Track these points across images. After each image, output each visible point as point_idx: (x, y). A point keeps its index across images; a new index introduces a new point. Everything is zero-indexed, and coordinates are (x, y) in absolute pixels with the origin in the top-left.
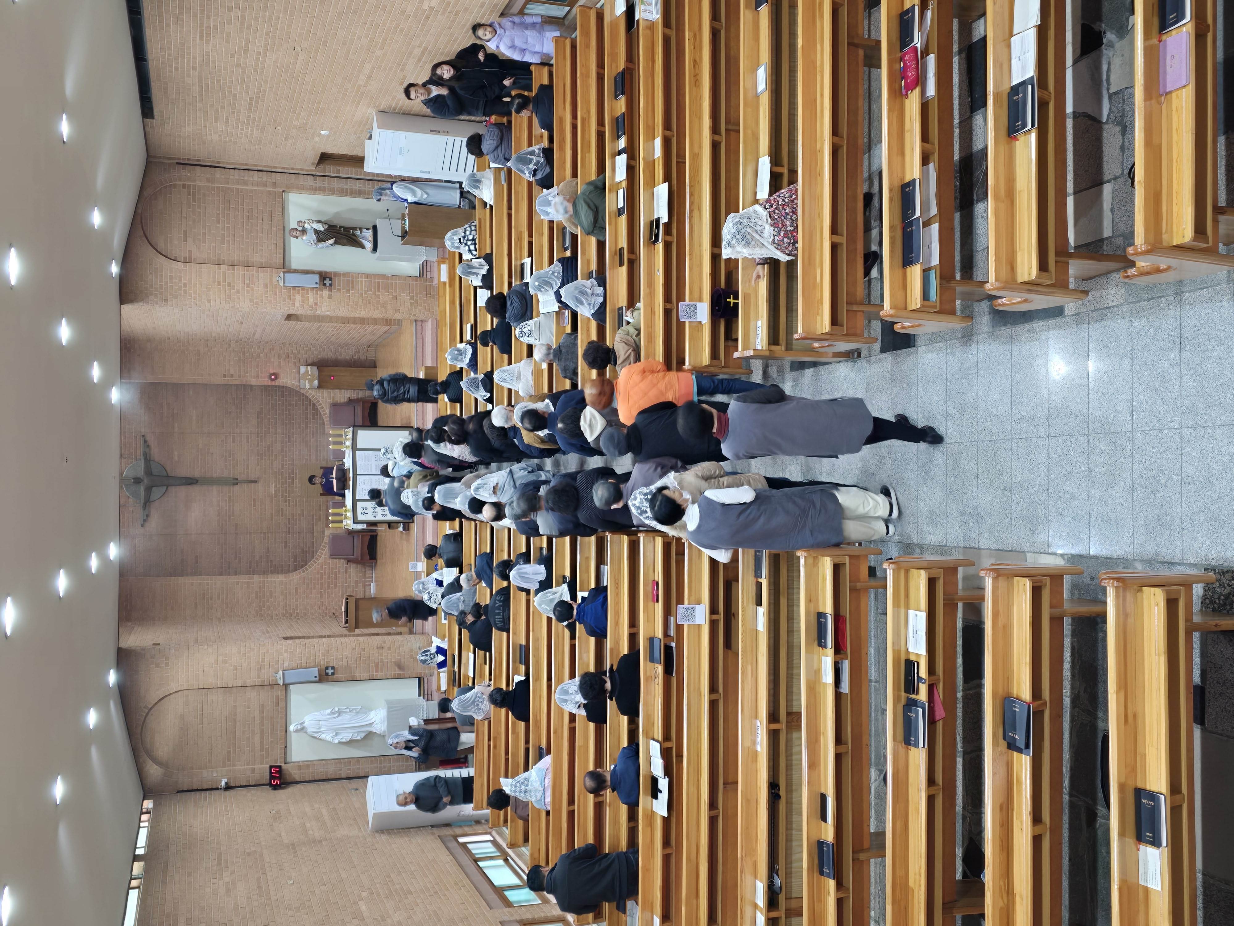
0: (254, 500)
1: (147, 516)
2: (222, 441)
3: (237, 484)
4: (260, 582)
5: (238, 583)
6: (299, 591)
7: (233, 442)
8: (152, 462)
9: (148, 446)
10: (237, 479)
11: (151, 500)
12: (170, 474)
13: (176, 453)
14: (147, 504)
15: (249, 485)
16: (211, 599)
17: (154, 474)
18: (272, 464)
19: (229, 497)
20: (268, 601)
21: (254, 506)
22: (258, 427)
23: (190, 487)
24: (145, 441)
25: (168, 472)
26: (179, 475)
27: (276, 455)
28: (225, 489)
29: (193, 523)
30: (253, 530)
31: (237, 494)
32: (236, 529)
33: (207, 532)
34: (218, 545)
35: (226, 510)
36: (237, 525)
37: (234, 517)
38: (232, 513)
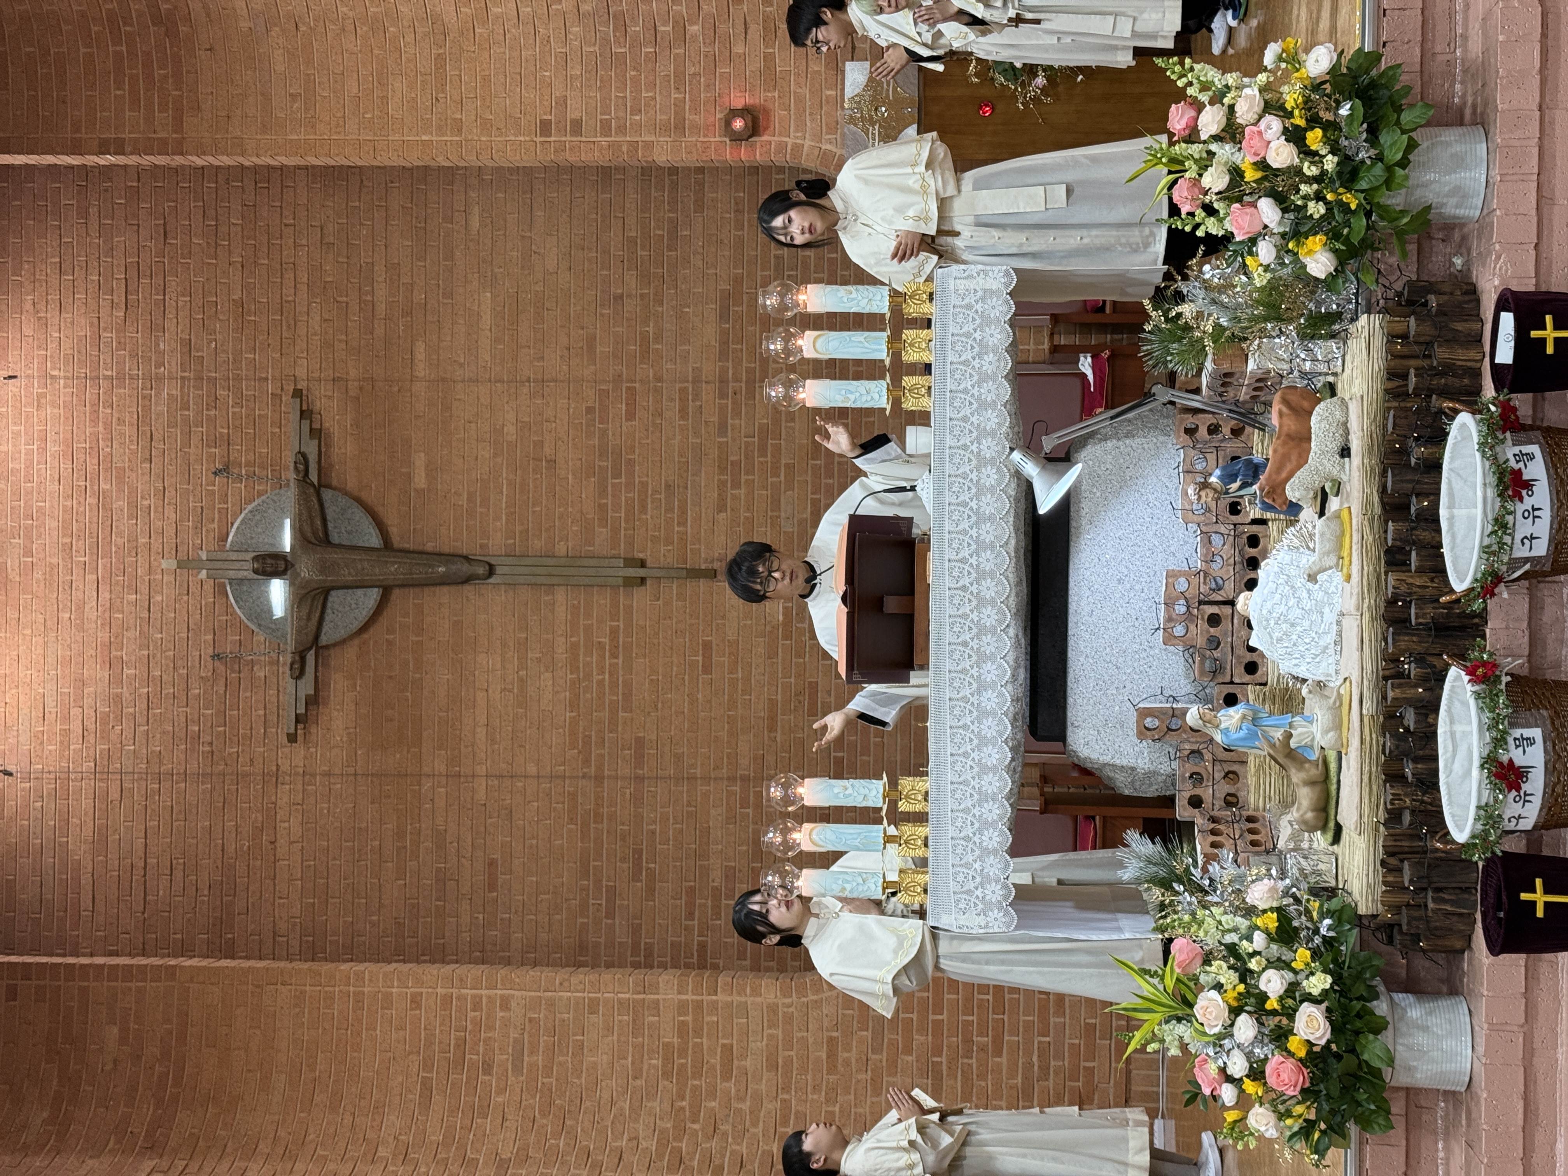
0: (707, 646)
1: (313, 701)
2: (590, 410)
3: (643, 580)
4: (682, 1008)
5: (593, 1007)
6: (842, 1055)
7: (631, 415)
8: (327, 495)
9: (316, 433)
10: (643, 564)
11: (324, 640)
12: (396, 542)
13: (420, 460)
14: (310, 657)
15: (690, 585)
16: (488, 1068)
17: (335, 538)
18: (776, 503)
19: (614, 632)
20: (712, 1094)
21: (707, 668)
22: (723, 355)
23: (468, 590)
24: (305, 414)
25: (394, 532)
26: (429, 547)
27: (790, 467)
28: (602, 601)
29: (481, 732)
30: (702, 765)
31: (641, 623)
32: (639, 759)
33: (532, 769)
34: (571, 820)
35: (601, 683)
36: (640, 743)
37: (631, 711)
38: (623, 694)
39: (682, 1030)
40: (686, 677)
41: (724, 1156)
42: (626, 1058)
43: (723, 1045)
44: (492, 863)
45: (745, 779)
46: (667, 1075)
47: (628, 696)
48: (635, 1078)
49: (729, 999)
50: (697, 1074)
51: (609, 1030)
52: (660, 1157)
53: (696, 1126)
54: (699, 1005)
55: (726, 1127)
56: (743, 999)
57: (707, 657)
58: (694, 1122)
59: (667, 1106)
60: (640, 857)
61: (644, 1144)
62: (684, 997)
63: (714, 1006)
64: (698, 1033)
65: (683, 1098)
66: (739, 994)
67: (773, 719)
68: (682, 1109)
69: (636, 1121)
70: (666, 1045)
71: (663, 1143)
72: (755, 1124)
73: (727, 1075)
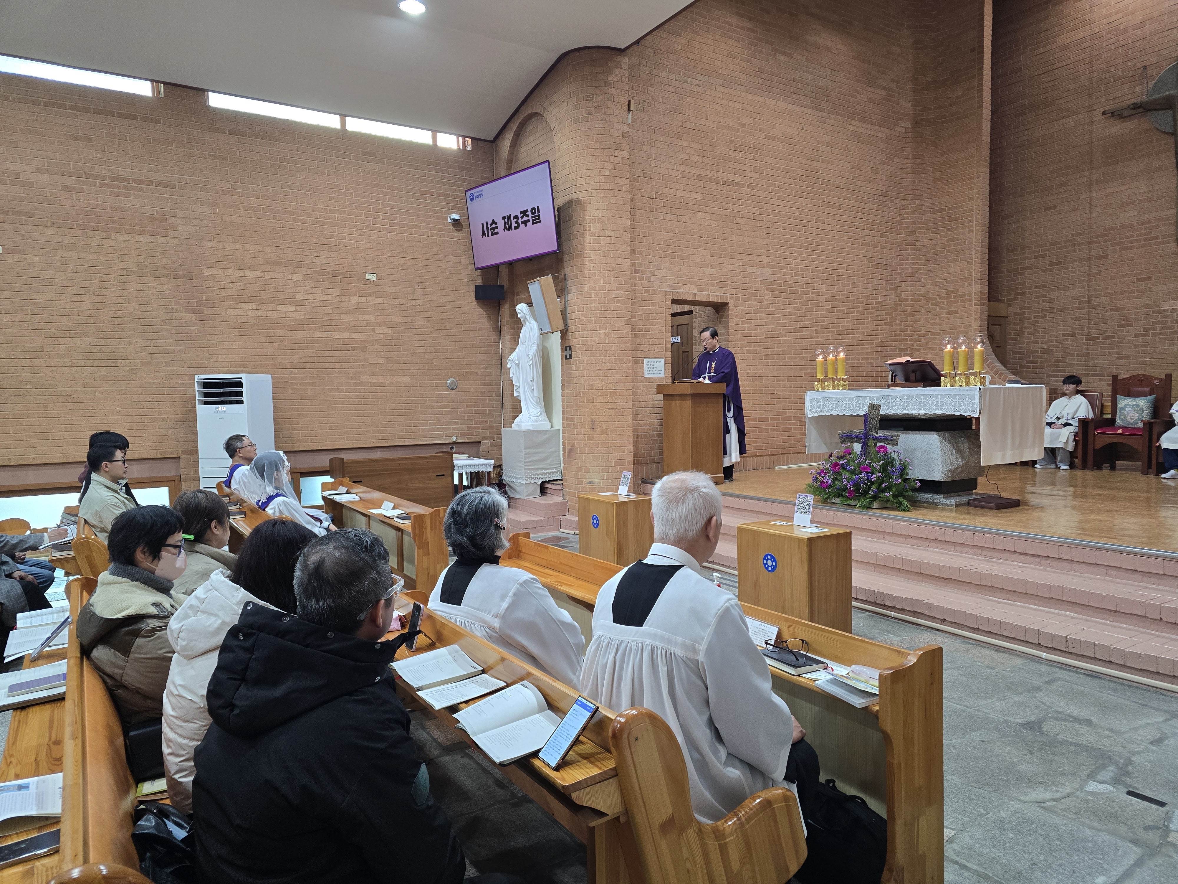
1: (1121, 116)
11: (1149, 113)
16: (949, 230)
19: (1156, 237)
28: (1171, 230)
29: (1110, 190)
30: (1096, 284)
31: (1161, 249)
32: (1098, 258)
33: (1094, 215)
34: (1073, 235)
35: (1132, 236)
36: (1105, 257)
37: (1120, 251)
38: (1127, 247)
39: (962, 295)
40: (1135, 272)
41: (919, 316)
42: (953, 277)
43: (958, 310)
44: (1055, 207)
45: (1089, 302)
46: (948, 293)
47: (1126, 248)
48: (946, 282)
49: (973, 311)
50: (948, 303)
51: (962, 270)
52: (918, 295)
53: (930, 305)
54: (971, 300)
55: (930, 314)
56: (973, 315)
57: (1145, 279)
58: (931, 304)
59: (937, 294)
60: (1058, 265)
61: (923, 289)
62: (973, 295)
63: (970, 305)
64: (962, 301)
65: (940, 299)
66: (975, 314)
67: (1117, 310)
68: (936, 299)
69: (932, 285)
70: (957, 291)
71: (923, 295)
72: (931, 324)
73: (949, 313)
